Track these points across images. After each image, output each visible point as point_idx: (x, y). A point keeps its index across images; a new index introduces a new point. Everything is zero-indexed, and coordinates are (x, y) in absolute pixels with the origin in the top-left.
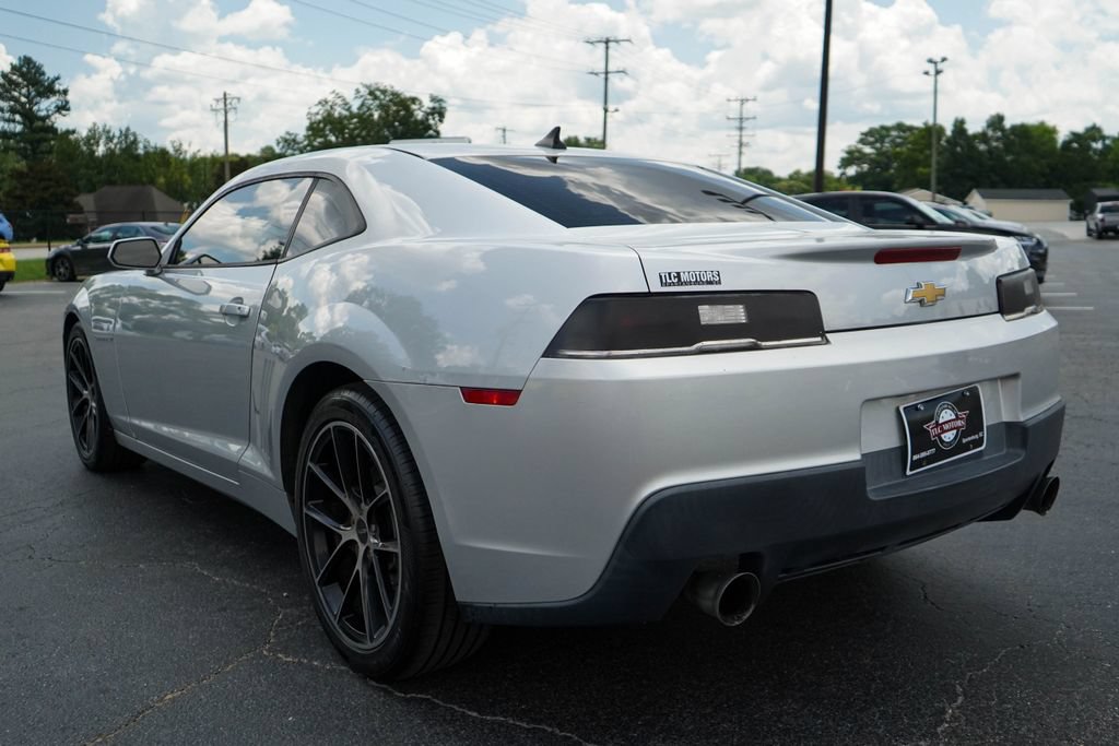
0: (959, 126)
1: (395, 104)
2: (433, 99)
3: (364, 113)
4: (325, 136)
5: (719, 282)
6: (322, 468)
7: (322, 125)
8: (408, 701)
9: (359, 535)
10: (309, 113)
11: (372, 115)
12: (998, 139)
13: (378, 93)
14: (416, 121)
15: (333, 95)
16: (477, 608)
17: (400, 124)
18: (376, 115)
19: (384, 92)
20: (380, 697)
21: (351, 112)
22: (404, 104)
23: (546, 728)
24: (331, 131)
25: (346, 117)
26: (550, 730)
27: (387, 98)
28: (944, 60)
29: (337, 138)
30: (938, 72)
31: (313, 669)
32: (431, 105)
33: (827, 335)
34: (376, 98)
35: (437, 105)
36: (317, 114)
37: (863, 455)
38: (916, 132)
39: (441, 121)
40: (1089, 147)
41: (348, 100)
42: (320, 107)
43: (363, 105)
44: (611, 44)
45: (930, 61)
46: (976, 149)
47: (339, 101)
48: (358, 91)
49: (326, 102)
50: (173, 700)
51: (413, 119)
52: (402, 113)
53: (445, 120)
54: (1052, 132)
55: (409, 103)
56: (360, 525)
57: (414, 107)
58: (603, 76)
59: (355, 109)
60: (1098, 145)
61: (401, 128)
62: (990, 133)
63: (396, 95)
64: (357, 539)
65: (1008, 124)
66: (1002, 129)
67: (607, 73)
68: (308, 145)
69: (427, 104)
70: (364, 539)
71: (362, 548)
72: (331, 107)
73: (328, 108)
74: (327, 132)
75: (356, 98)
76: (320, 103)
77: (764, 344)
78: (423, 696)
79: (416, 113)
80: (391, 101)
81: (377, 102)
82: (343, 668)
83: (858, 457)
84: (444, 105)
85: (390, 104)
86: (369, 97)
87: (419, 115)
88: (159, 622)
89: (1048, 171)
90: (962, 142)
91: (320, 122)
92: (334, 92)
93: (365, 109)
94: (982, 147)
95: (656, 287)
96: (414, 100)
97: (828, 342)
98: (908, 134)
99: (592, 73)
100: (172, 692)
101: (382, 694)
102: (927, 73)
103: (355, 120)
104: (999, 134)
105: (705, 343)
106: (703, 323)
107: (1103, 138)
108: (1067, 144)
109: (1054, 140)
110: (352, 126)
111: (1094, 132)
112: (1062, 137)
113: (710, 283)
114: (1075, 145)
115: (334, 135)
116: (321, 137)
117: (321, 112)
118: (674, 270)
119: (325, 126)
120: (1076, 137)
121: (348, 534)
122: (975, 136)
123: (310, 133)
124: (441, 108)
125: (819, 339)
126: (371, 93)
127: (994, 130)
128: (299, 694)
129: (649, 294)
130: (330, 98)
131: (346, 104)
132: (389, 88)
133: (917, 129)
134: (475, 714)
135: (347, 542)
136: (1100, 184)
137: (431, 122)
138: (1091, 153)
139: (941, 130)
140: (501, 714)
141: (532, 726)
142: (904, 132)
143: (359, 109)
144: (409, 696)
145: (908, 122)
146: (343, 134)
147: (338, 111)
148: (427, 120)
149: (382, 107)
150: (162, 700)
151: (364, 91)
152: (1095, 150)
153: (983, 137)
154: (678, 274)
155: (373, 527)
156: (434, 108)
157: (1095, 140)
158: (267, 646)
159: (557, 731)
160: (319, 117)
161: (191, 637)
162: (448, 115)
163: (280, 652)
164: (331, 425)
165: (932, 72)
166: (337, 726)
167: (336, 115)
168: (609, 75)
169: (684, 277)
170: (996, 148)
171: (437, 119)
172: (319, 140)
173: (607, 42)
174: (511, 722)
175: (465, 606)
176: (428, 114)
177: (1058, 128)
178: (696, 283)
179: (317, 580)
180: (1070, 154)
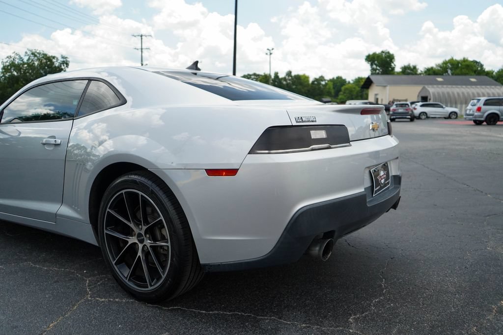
0: (276, 75)
1: (45, 59)
2: (63, 57)
3: (30, 63)
4: (11, 72)
5: (315, 121)
6: (115, 211)
7: (9, 67)
8: (172, 310)
9: (139, 240)
10: (2, 62)
11: (34, 63)
12: (290, 80)
13: (36, 54)
14: (55, 66)
15: (14, 54)
16: (211, 266)
17: (48, 68)
18: (36, 63)
19: (39, 53)
20: (157, 310)
21: (23, 62)
22: (49, 59)
23: (238, 313)
24: (14, 70)
25: (21, 64)
26: (240, 314)
27: (41, 56)
28: (273, 49)
29: (17, 73)
30: (271, 54)
31: (117, 302)
32: (62, 60)
33: (351, 143)
34: (35, 56)
35: (65, 60)
36: (7, 62)
37: (365, 189)
38: (261, 77)
39: (67, 67)
40: (320, 84)
41: (22, 56)
42: (8, 59)
43: (29, 59)
44: (143, 37)
45: (268, 49)
46: (282, 83)
47: (17, 57)
48: (26, 53)
49: (11, 57)
50: (55, 326)
51: (54, 66)
52: (49, 63)
53: (69, 66)
54: (307, 78)
55: (52, 58)
56: (140, 235)
57: (54, 60)
58: (140, 50)
59: (25, 60)
60: (323, 83)
61: (48, 70)
62: (287, 77)
63: (45, 55)
64: (137, 242)
65: (293, 74)
66: (291, 76)
67: (142, 49)
68: (3, 76)
69: (60, 60)
70: (142, 241)
71: (140, 246)
72: (14, 59)
73: (12, 60)
74: (12, 71)
75: (25, 56)
76: (7, 57)
77: (332, 146)
78: (176, 307)
79: (55, 63)
80: (43, 57)
81: (36, 58)
82: (131, 300)
83: (363, 190)
84: (68, 60)
85: (43, 59)
86: (32, 55)
87: (57, 64)
88: (26, 292)
89: (307, 92)
90: (277, 80)
91: (8, 66)
92: (14, 52)
93: (30, 61)
94: (284, 83)
95: (295, 123)
96: (54, 57)
97: (351, 145)
98: (258, 77)
99: (135, 49)
100: (52, 323)
101: (157, 309)
102: (267, 54)
103: (26, 66)
104: (290, 78)
105: (313, 146)
106: (312, 138)
107: (325, 80)
108: (313, 82)
109: (308, 81)
110: (24, 68)
111: (322, 78)
112: (311, 80)
113: (313, 121)
114: (316, 83)
115: (16, 71)
116: (9, 72)
117: (9, 61)
118: (300, 116)
119: (11, 68)
120: (316, 80)
121: (132, 240)
122: (282, 79)
123: (4, 70)
124: (67, 61)
125: (348, 144)
126: (33, 54)
127: (289, 76)
128: (117, 315)
129: (292, 126)
130: (13, 55)
131: (21, 58)
132: (42, 52)
133: (261, 75)
134: (204, 312)
135: (131, 244)
136: (324, 96)
137: (63, 67)
138: (321, 86)
139: (270, 76)
140: (216, 309)
141: (231, 313)
142: (256, 76)
143: (27, 60)
144: (170, 308)
145: (258, 73)
146: (21, 71)
147: (17, 61)
148: (61, 66)
149: (39, 59)
150: (49, 327)
151: (29, 53)
152: (322, 85)
153: (285, 79)
154: (301, 117)
155: (148, 236)
156: (64, 61)
157: (322, 81)
158: (89, 296)
159: (243, 314)
160: (8, 64)
161: (47, 296)
162: (70, 64)
163: (97, 297)
164: (123, 191)
165: (269, 54)
166: (144, 326)
167: (16, 63)
168: (143, 50)
169: (304, 119)
170: (289, 83)
171: (65, 65)
172: (8, 74)
173: (141, 36)
174: (222, 313)
175: (205, 265)
176: (61, 64)
177: (310, 77)
178: (308, 121)
179: (114, 263)
180: (314, 86)
